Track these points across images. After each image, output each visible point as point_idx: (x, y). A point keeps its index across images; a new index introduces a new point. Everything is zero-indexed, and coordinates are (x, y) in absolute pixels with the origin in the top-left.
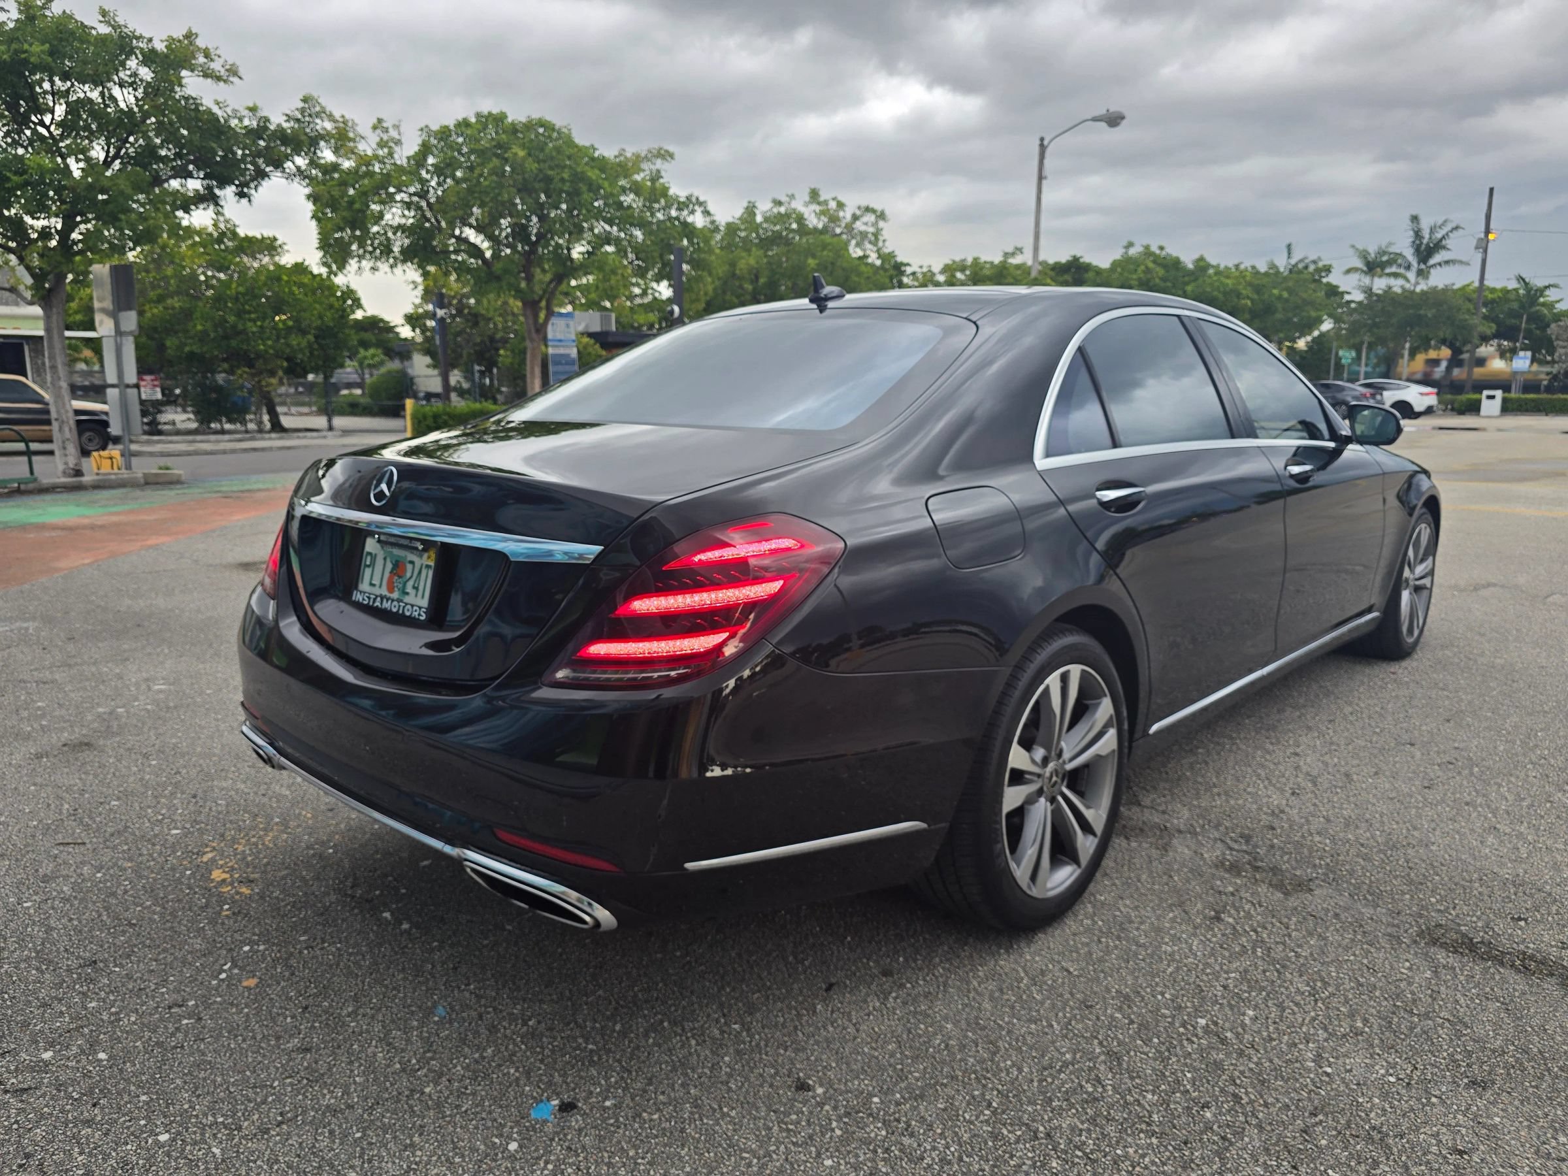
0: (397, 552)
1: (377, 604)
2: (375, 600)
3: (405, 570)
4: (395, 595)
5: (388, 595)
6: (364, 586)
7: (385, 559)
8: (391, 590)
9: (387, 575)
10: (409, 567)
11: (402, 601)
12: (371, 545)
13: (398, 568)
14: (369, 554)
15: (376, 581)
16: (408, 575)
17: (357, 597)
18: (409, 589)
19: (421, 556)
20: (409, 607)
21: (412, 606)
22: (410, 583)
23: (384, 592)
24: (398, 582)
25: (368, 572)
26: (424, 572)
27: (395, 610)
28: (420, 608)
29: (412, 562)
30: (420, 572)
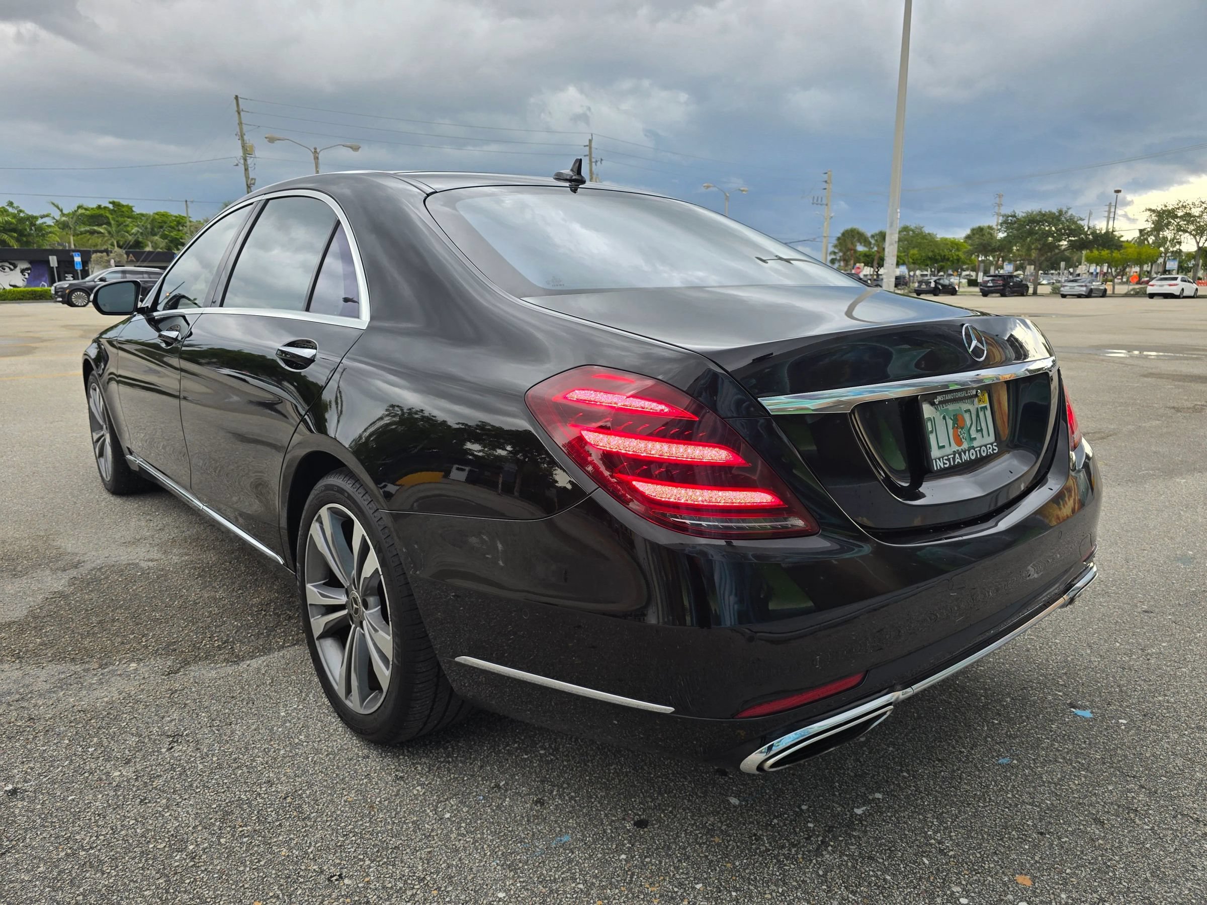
0: (951, 407)
1: (958, 460)
2: (954, 459)
3: (964, 420)
4: (965, 446)
5: (960, 448)
6: (935, 453)
7: (944, 418)
8: (959, 443)
9: (951, 431)
10: (967, 416)
11: (973, 448)
12: (927, 410)
13: (958, 422)
14: (929, 419)
15: (946, 443)
16: (968, 423)
17: (938, 465)
18: (974, 434)
19: (973, 403)
20: (983, 448)
21: (985, 446)
22: (973, 428)
23: (955, 448)
24: (963, 434)
25: (932, 438)
26: (981, 414)
27: (973, 458)
28: (992, 444)
29: (968, 411)
30: (978, 416)
